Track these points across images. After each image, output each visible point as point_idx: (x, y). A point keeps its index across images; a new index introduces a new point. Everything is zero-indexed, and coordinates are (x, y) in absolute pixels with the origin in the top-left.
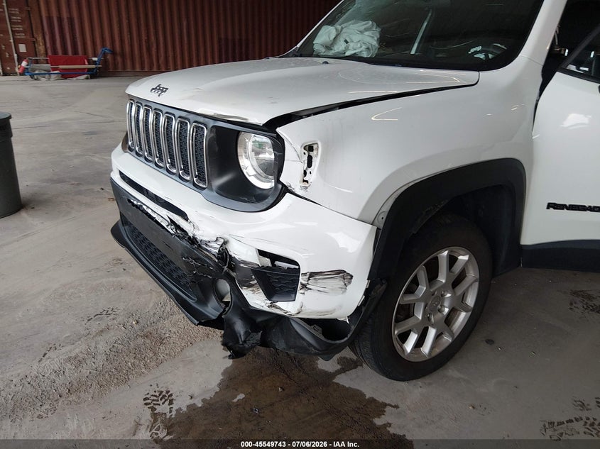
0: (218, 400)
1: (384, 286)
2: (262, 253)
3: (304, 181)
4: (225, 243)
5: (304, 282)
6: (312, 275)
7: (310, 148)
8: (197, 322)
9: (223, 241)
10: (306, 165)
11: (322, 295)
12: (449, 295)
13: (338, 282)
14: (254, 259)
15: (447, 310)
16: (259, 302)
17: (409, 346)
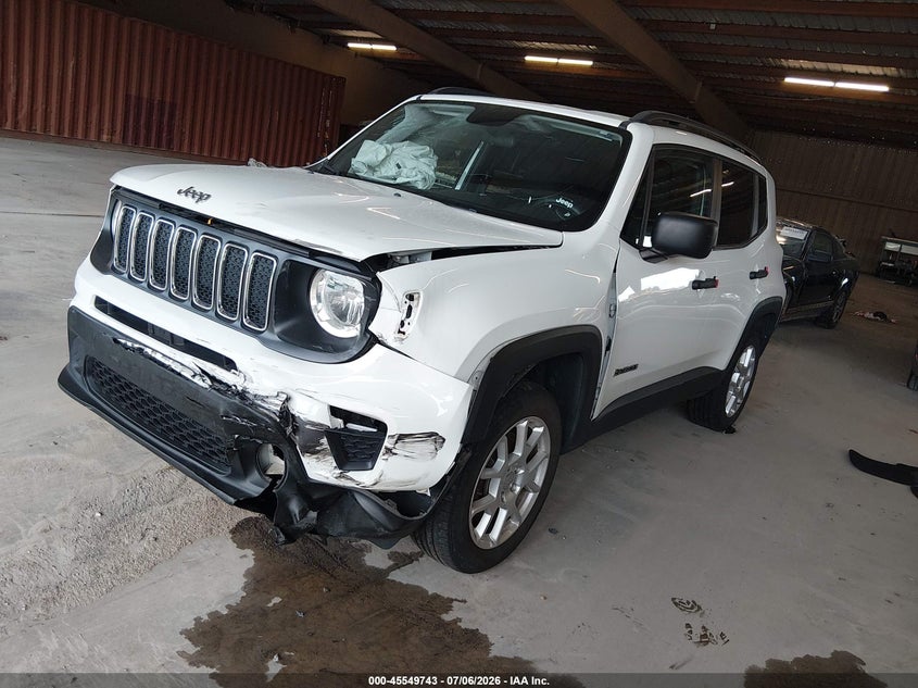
0: (248, 605)
1: (469, 454)
2: (335, 412)
3: (399, 332)
4: (288, 399)
5: (390, 446)
6: (401, 437)
7: (411, 298)
8: (233, 500)
9: (285, 396)
10: (405, 315)
11: (409, 461)
12: (522, 471)
13: (429, 446)
14: (326, 420)
15: (518, 489)
16: (323, 473)
17: (481, 529)
